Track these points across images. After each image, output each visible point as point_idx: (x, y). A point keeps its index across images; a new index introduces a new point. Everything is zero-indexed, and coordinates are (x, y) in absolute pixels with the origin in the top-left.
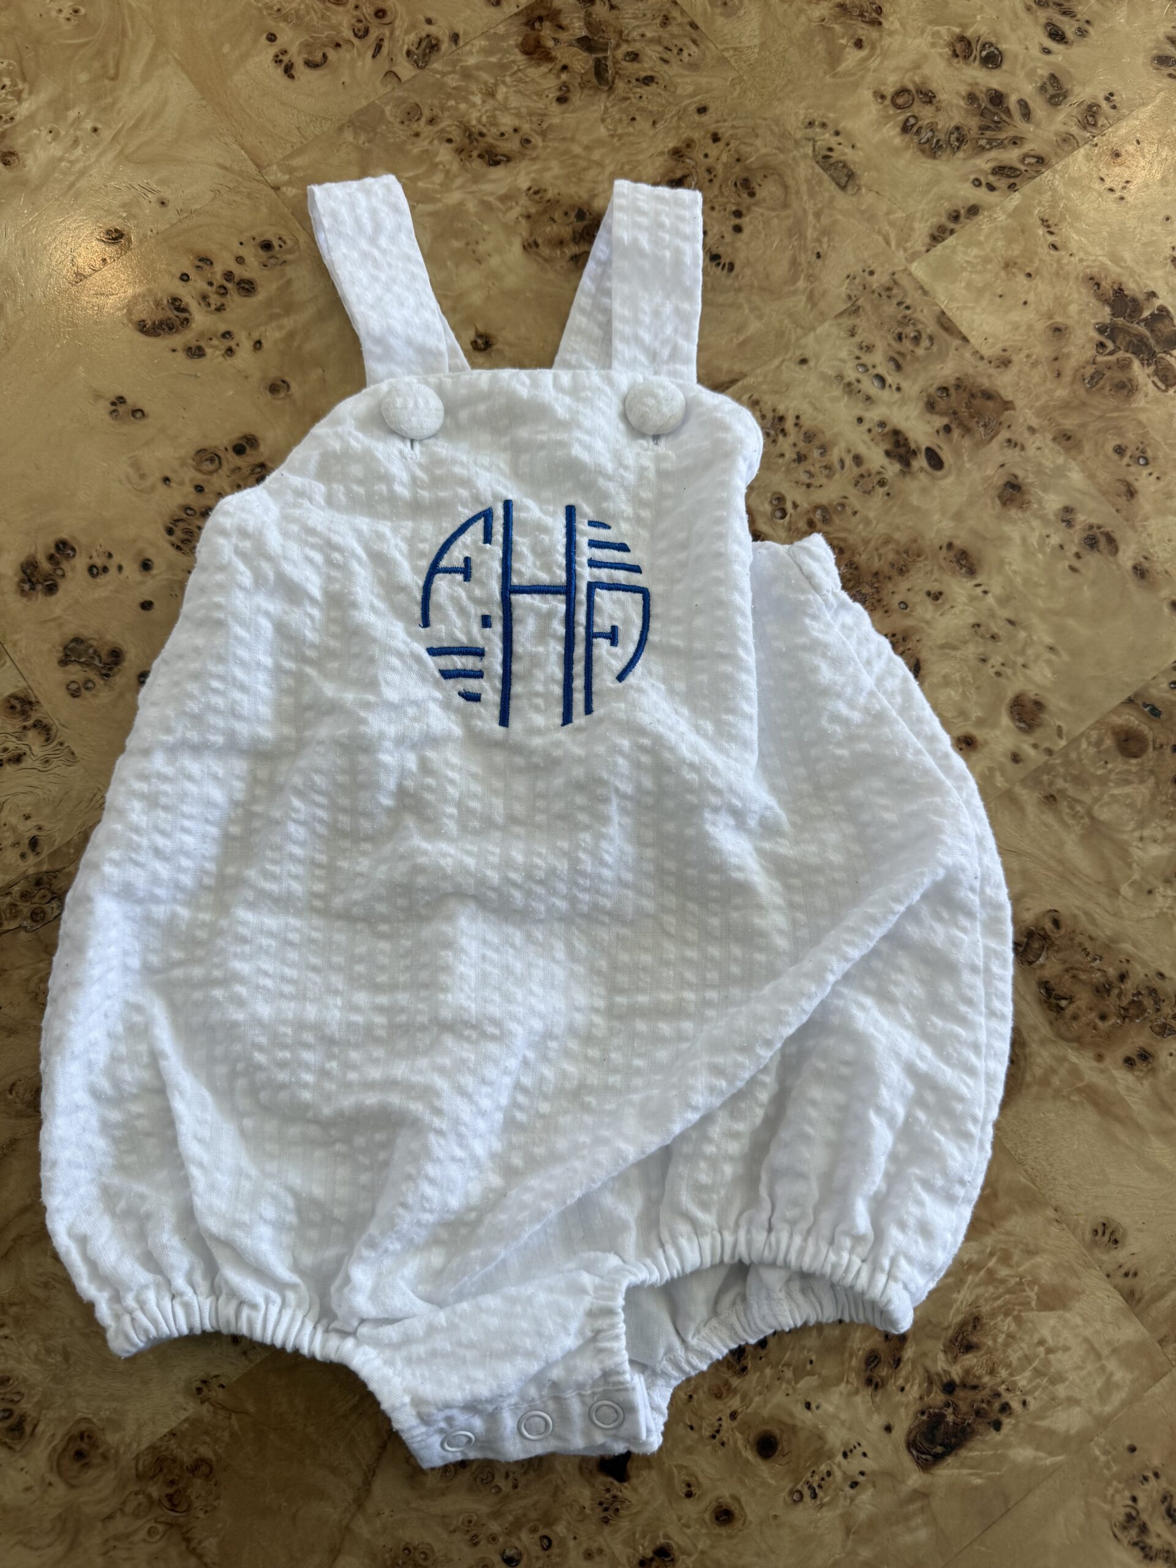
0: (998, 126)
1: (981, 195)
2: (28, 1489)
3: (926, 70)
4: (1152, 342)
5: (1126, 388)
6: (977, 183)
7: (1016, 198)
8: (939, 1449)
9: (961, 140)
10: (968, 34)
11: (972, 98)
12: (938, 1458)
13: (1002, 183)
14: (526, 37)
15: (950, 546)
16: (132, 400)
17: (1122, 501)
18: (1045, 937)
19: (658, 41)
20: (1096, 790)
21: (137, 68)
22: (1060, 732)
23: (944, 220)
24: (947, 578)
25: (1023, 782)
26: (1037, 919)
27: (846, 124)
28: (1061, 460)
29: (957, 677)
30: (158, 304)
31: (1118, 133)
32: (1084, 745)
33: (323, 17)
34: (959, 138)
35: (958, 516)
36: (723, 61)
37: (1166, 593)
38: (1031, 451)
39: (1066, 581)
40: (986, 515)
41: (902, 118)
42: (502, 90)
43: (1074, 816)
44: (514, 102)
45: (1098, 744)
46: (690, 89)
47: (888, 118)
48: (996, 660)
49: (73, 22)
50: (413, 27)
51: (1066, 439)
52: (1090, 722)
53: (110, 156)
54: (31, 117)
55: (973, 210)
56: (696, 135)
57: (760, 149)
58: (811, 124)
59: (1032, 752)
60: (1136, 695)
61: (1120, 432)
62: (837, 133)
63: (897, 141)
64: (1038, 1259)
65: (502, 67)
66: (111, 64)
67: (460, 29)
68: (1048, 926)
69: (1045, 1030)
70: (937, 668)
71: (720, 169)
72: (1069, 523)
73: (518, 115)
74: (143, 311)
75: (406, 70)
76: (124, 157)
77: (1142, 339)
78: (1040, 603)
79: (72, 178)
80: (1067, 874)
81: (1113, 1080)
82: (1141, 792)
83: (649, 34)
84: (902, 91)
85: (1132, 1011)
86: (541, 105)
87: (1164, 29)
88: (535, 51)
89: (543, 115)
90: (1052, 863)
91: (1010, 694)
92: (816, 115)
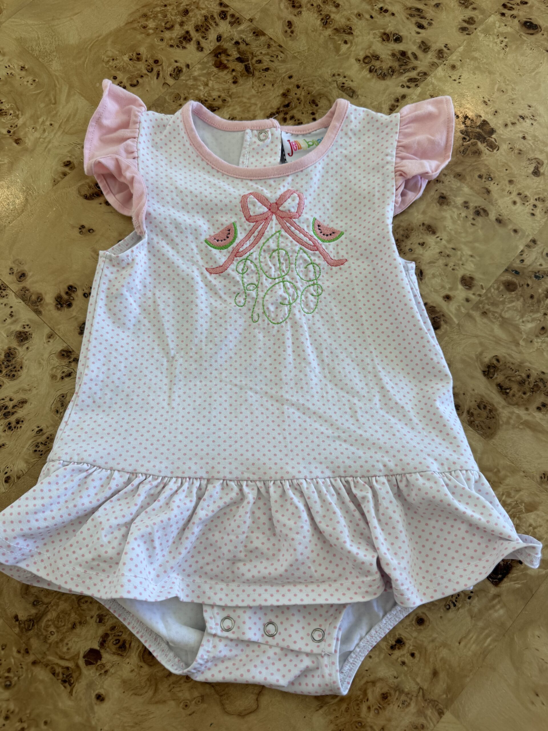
0: (406, 64)
1: (405, 91)
2: (132, 671)
3: (374, 47)
4: (483, 134)
5: (478, 153)
6: (403, 86)
7: (419, 90)
8: (500, 576)
9: (393, 71)
10: (387, 31)
11: (393, 55)
12: (501, 580)
13: (412, 85)
14: (216, 61)
15: (423, 224)
16: (87, 226)
17: (486, 195)
18: (495, 367)
19: (268, 54)
20: (501, 307)
21: (63, 97)
22: (482, 287)
23: (393, 102)
24: (425, 237)
25: (472, 309)
26: (490, 360)
27: (347, 73)
28: (459, 184)
29: (438, 273)
30: (90, 187)
31: (453, 58)
32: (493, 290)
33: (134, 67)
34: (392, 71)
35: (424, 213)
36: (295, 57)
37: (510, 227)
38: (447, 183)
39: (471, 230)
40: (434, 210)
41: (368, 67)
42: (210, 83)
43: (495, 318)
44: (216, 86)
45: (498, 289)
46: (284, 70)
47: (363, 68)
48: (451, 264)
49: (34, 85)
50: (170, 65)
51: (459, 176)
52: (493, 281)
53: (59, 133)
54: (24, 124)
55: (404, 97)
56: (290, 87)
57: (316, 88)
58: (334, 75)
59: (473, 297)
60: (508, 267)
61: (479, 170)
62: (345, 77)
63: (369, 76)
64: (522, 493)
65: (209, 74)
66: (53, 98)
67: (189, 62)
68: (495, 362)
69: (503, 403)
70: (429, 272)
71: (302, 98)
72: (467, 207)
73: (219, 91)
74: (86, 191)
75: (171, 81)
76: (64, 133)
77: (479, 133)
78: (463, 240)
79: (45, 145)
80: (498, 341)
81: (534, 417)
82: (519, 304)
83: (264, 52)
84: (366, 57)
85: (535, 389)
86: (227, 86)
87: (461, 18)
88: (220, 66)
89: (229, 90)
90: (491, 338)
91: (460, 276)
92: (335, 71)
